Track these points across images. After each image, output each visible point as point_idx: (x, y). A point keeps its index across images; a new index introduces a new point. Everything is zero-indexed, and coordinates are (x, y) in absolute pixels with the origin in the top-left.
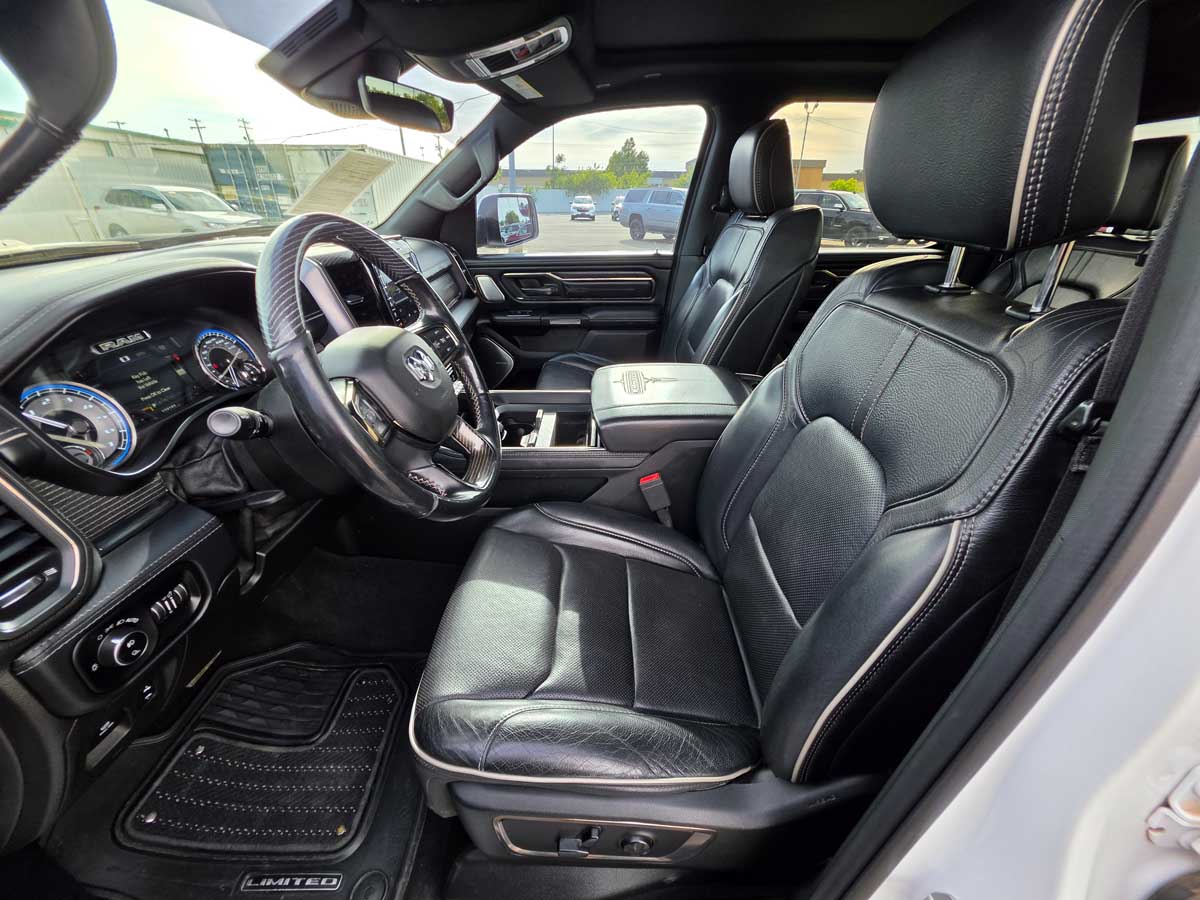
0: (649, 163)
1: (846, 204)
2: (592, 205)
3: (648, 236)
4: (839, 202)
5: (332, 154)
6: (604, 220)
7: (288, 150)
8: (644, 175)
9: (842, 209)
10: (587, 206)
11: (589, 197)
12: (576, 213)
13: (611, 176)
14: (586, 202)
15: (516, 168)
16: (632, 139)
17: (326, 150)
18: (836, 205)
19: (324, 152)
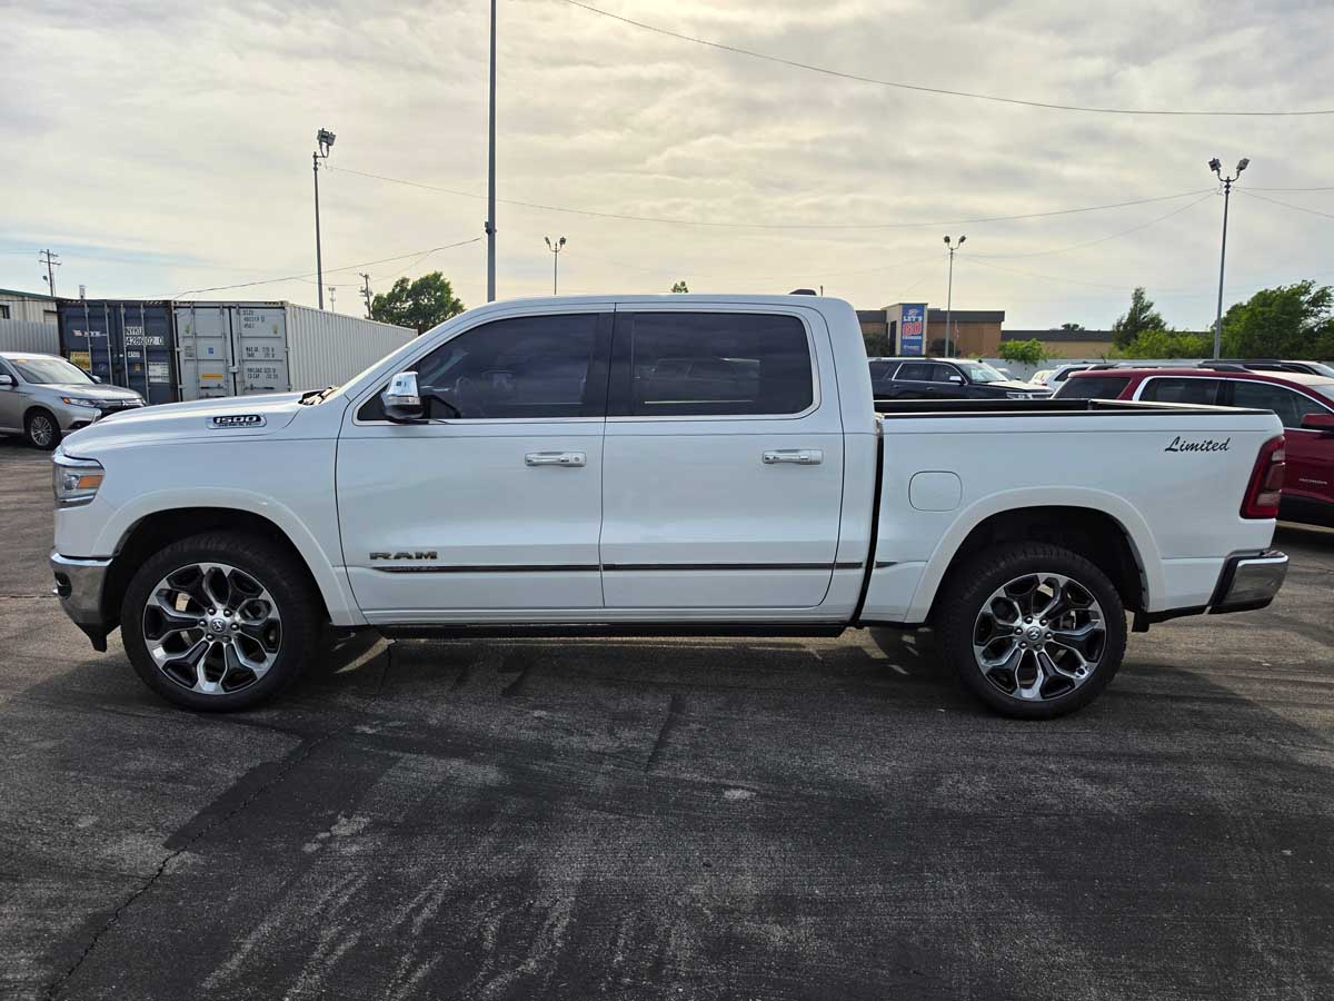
1: (967, 378)
4: (955, 375)
5: (238, 313)
7: (175, 308)
9: (962, 382)
16: (683, 284)
17: (229, 308)
18: (952, 378)
19: (226, 310)
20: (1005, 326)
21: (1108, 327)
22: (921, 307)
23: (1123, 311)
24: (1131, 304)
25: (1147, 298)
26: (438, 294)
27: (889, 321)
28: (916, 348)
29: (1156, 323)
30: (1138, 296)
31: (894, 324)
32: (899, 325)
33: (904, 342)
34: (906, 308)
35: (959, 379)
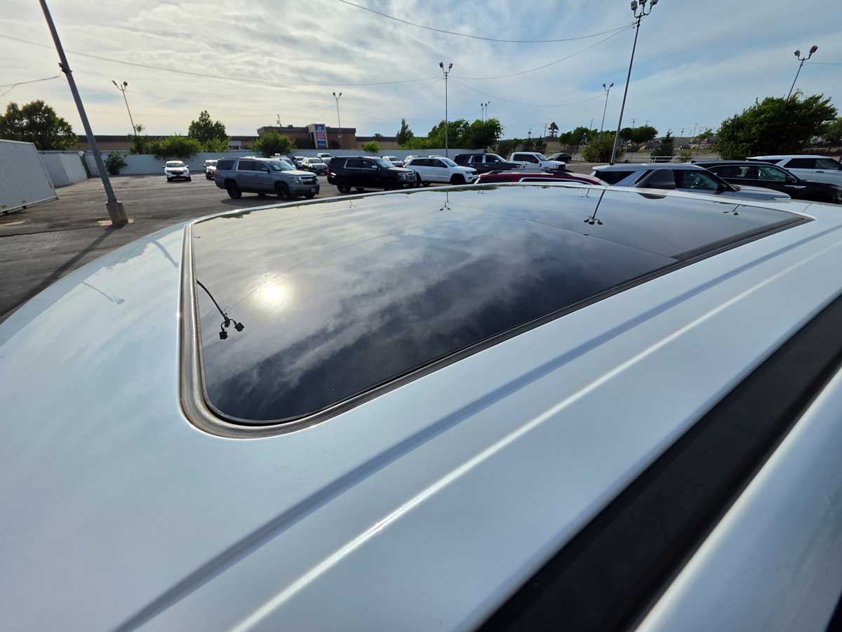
0: (226, 130)
1: (379, 165)
2: (185, 168)
3: (244, 194)
4: (374, 165)
6: (199, 179)
8: (225, 141)
9: (377, 169)
10: (181, 169)
11: (180, 162)
12: (171, 175)
13: (196, 142)
14: (179, 166)
15: (94, 134)
16: (206, 111)
18: (373, 167)
20: (357, 135)
21: (395, 136)
22: (322, 126)
23: (399, 129)
24: (401, 126)
25: (406, 123)
26: (46, 115)
27: (310, 132)
28: (323, 145)
29: (410, 134)
30: (403, 122)
31: (312, 133)
32: (315, 134)
33: (318, 142)
34: (317, 126)
35: (376, 167)
